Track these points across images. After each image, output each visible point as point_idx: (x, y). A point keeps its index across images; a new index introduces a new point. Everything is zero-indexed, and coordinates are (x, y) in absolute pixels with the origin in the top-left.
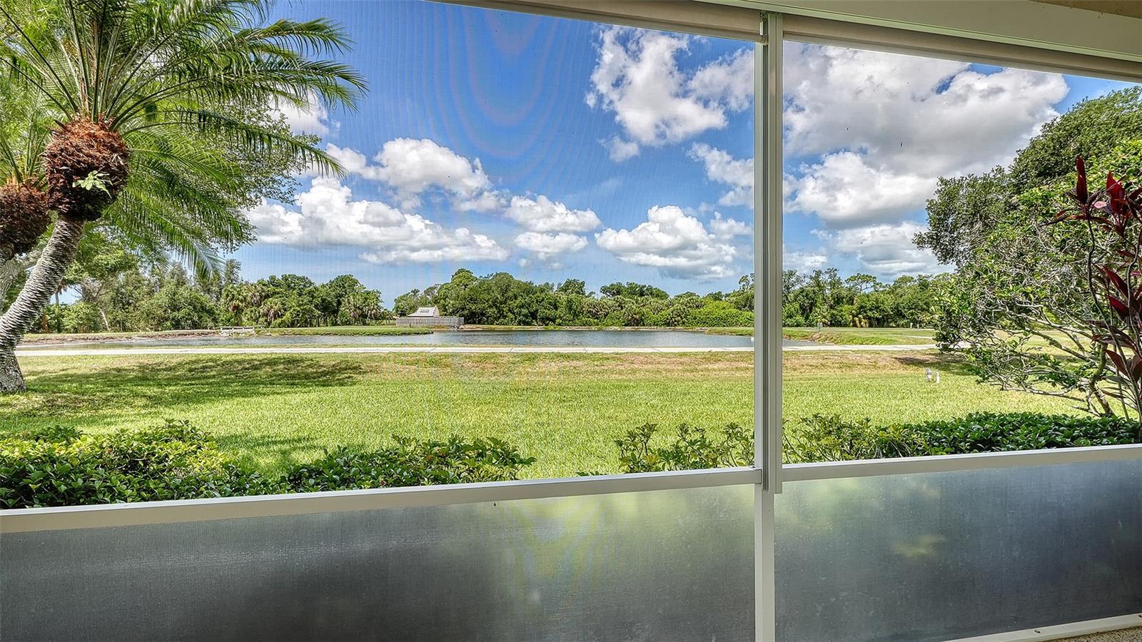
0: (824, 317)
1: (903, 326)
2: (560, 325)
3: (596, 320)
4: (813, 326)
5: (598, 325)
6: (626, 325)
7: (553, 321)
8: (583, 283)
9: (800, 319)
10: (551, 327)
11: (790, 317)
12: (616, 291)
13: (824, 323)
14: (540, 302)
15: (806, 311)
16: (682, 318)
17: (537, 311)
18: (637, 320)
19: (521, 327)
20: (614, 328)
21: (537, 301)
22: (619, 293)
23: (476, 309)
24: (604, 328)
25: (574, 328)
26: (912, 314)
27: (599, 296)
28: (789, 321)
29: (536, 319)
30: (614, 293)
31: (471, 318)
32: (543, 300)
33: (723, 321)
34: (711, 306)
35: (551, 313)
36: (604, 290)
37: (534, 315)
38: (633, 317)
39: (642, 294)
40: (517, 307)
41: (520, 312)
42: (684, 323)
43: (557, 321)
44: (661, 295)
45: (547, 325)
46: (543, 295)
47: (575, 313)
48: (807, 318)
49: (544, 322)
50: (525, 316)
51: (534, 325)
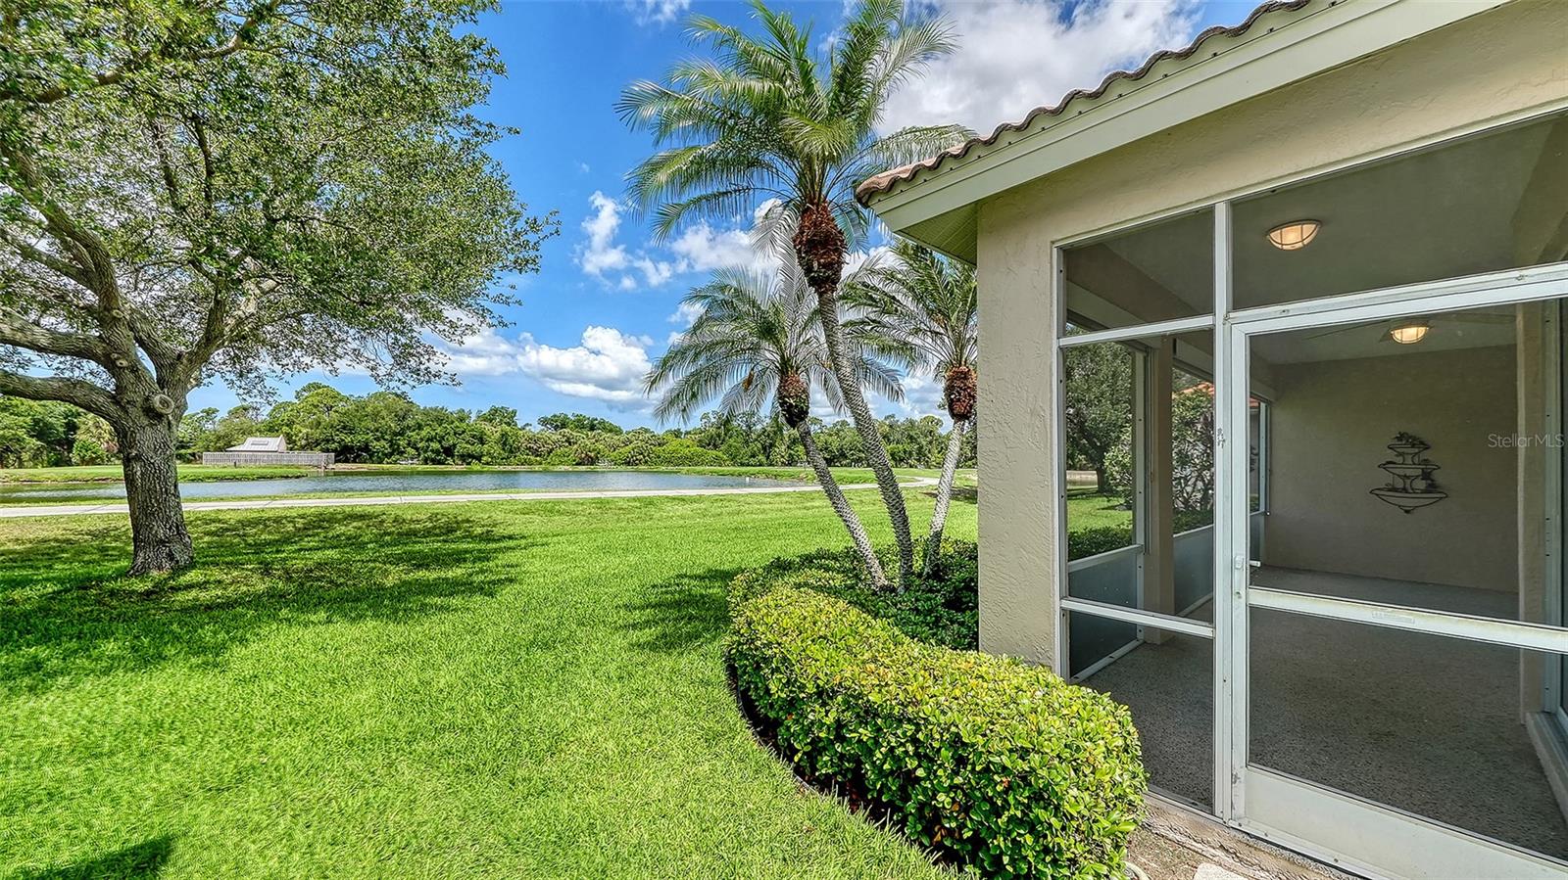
0: (783, 457)
1: (845, 466)
2: (488, 464)
3: (538, 458)
4: (773, 465)
5: (541, 464)
6: (577, 464)
7: (479, 459)
8: (514, 412)
9: (762, 458)
10: (476, 466)
11: (753, 456)
12: (559, 423)
13: (783, 463)
14: (460, 435)
15: (767, 449)
16: (644, 457)
17: (454, 445)
18: (592, 458)
19: (430, 467)
20: (563, 468)
21: (455, 434)
22: (564, 426)
23: (352, 442)
24: (551, 468)
25: (509, 468)
26: (852, 454)
27: (536, 428)
28: (752, 461)
29: (453, 456)
30: (557, 425)
31: (344, 453)
32: (463, 432)
33: (690, 460)
34: (673, 444)
35: (477, 448)
36: (544, 422)
37: (449, 451)
38: (587, 455)
39: (592, 428)
40: (422, 440)
41: (428, 447)
42: (646, 462)
43: (484, 459)
44: (615, 430)
45: (469, 464)
46: (464, 425)
47: (509, 448)
48: (768, 458)
49: (464, 461)
50: (437, 452)
51: (448, 464)
